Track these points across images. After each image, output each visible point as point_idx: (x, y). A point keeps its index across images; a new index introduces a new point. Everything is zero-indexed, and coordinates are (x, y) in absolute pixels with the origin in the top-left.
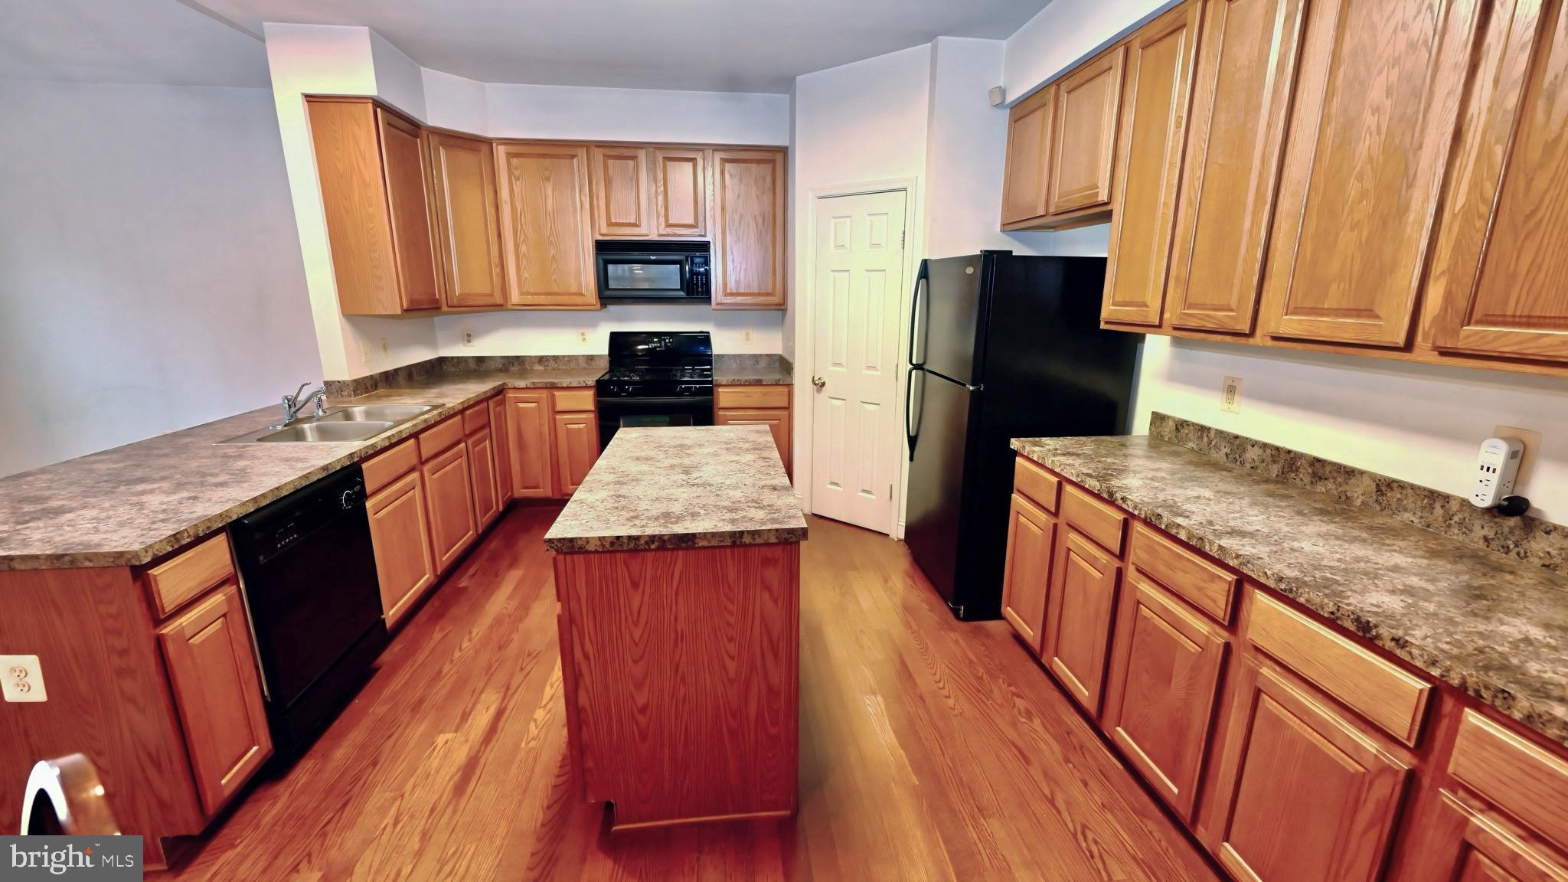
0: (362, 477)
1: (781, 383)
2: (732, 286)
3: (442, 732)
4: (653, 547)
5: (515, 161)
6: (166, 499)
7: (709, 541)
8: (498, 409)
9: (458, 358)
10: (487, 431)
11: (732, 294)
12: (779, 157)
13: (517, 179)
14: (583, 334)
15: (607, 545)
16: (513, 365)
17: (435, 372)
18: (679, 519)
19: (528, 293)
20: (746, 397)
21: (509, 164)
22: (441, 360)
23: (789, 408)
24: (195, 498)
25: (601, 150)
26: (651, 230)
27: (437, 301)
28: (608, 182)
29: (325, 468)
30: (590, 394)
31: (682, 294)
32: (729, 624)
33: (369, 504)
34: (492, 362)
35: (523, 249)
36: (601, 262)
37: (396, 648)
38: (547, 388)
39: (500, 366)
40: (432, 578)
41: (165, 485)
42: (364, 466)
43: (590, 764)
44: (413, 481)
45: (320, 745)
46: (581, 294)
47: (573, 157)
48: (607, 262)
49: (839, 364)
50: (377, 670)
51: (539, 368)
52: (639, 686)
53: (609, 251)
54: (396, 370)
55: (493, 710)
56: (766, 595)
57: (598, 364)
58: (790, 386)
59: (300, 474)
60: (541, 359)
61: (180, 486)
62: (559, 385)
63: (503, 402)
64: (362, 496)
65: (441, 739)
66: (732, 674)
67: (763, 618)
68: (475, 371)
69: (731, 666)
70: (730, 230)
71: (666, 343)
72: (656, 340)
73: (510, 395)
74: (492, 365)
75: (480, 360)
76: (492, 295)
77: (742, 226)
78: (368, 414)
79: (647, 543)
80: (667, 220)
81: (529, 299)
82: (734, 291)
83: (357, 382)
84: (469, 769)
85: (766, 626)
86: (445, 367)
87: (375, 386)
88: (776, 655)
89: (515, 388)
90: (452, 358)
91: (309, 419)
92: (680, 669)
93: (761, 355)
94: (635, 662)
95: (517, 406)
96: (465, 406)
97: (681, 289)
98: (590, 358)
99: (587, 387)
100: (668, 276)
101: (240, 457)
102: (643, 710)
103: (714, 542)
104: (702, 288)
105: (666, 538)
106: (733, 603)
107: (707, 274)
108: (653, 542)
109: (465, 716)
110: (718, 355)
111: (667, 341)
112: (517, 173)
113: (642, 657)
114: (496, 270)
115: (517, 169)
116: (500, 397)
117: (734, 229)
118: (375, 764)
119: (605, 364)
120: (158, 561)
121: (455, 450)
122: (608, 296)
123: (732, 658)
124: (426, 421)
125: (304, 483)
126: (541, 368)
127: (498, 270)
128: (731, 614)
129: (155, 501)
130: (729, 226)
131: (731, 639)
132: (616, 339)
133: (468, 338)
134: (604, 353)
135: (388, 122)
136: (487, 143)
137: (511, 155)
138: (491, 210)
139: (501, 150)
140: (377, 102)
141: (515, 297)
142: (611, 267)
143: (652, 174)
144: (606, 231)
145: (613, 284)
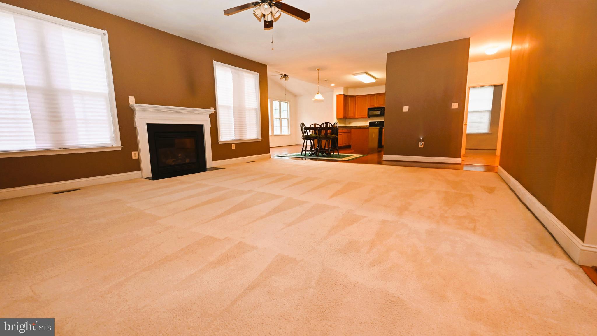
9: (348, 126)
13: (358, 101)
14: (366, 122)
22: (346, 126)
25: (370, 95)
26: (376, 106)
27: (346, 117)
28: (370, 99)
35: (358, 109)
46: (366, 116)
47: (366, 96)
48: (369, 111)
53: (370, 109)
60: (359, 126)
75: (351, 126)
76: (353, 117)
80: (379, 104)
81: (359, 117)
97: (380, 115)
100: (378, 112)
104: (383, 114)
107: (384, 112)
111: (377, 123)
114: (354, 113)
115: (358, 99)
122: (369, 116)
132: (370, 123)
133: (350, 123)
134: (369, 125)
135: (344, 96)
136: (355, 96)
137: (358, 97)
138: (354, 105)
139: (357, 97)
140: (343, 94)
141: (356, 117)
142: (370, 112)
143: (377, 97)
144: (369, 107)
145: (370, 114)
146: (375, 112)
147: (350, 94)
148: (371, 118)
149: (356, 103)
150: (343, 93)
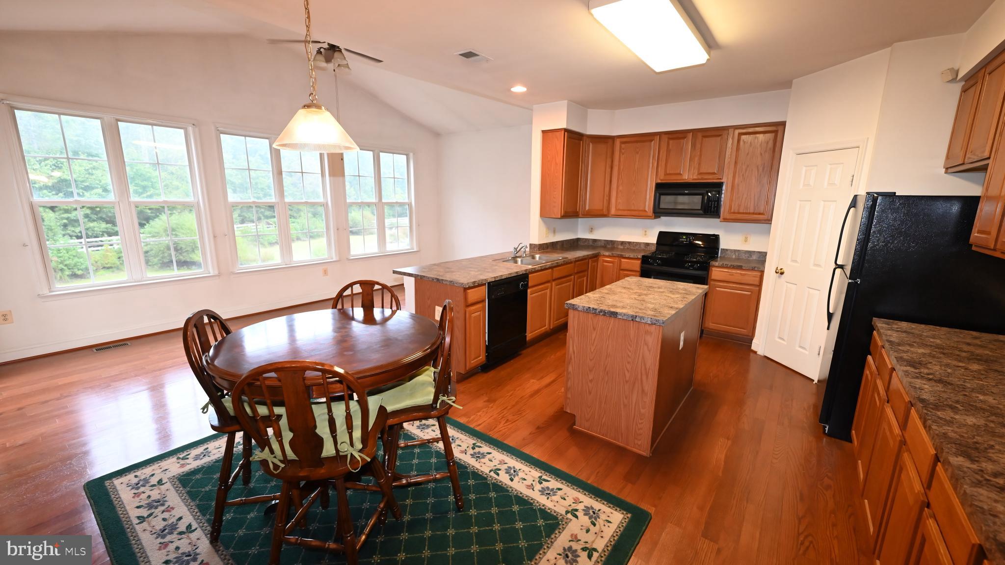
0: (528, 279)
1: (756, 269)
2: (735, 208)
3: (533, 379)
4: (601, 314)
5: (623, 146)
6: (475, 273)
7: (623, 317)
8: (593, 264)
9: (585, 239)
10: (586, 273)
11: (734, 213)
12: (780, 128)
13: (623, 154)
14: (646, 231)
15: (585, 309)
16: (609, 245)
17: (574, 244)
18: (617, 307)
19: (619, 210)
20: (730, 275)
21: (620, 147)
22: (578, 240)
23: (760, 285)
24: (481, 274)
25: (667, 136)
26: (688, 176)
27: (577, 212)
28: (668, 151)
29: (517, 272)
30: (639, 262)
31: (701, 212)
32: (628, 356)
33: (529, 291)
34: (599, 242)
35: (621, 188)
36: (658, 194)
37: (529, 350)
38: (618, 257)
39: (603, 245)
40: (548, 329)
41: (476, 270)
42: (530, 276)
43: (569, 396)
44: (548, 286)
45: (498, 368)
46: (645, 211)
47: (651, 141)
48: (661, 194)
49: (796, 261)
50: (520, 354)
51: (621, 247)
52: (591, 371)
53: (662, 188)
54: (557, 242)
55: (552, 379)
56: (646, 348)
57: (651, 247)
58: (762, 272)
59: (509, 273)
60: (623, 243)
61: (479, 271)
62: (624, 256)
63: (597, 261)
64: (526, 287)
65: (532, 381)
66: (627, 379)
67: (643, 357)
68: (591, 246)
69: (627, 375)
70: (739, 174)
71: (690, 239)
72: (685, 237)
73: (601, 259)
74: (599, 244)
75: (595, 241)
76: (602, 210)
77: (747, 172)
78: (540, 258)
79: (599, 312)
80: (699, 170)
81: (620, 213)
82: (736, 211)
83: (540, 245)
84: (537, 392)
85: (644, 361)
86: (579, 243)
87: (547, 248)
88: (647, 376)
89: (604, 255)
90: (583, 239)
91: (520, 257)
92: (607, 369)
93: (754, 252)
94: (591, 360)
95: (603, 265)
96: (577, 259)
97: (701, 209)
98: (647, 244)
99: (637, 259)
100: (695, 201)
101: (496, 265)
102: (591, 381)
103: (625, 318)
104: (714, 209)
105: (606, 312)
106: (631, 347)
107: (718, 200)
108: (601, 312)
109: (542, 378)
110: (724, 249)
111: (691, 238)
112: (623, 151)
113: (593, 359)
114: (606, 198)
115: (623, 149)
116: (595, 259)
117: (742, 174)
118: (511, 379)
119: (653, 248)
120: (470, 288)
121: (568, 278)
122: (659, 212)
123: (628, 371)
124: (557, 263)
125: (510, 276)
126: (622, 247)
127: (607, 198)
128: (630, 351)
129: (472, 273)
130: (739, 172)
131: (629, 363)
132: (662, 235)
133: (591, 230)
134: (656, 242)
135: (569, 138)
136: (612, 139)
137: (622, 143)
138: (608, 170)
139: (618, 142)
140: (566, 130)
141: (613, 211)
142: (663, 197)
143: (694, 146)
144: (662, 179)
145: (662, 206)
146: (681, 199)
147: (592, 129)
148: (664, 219)
149: (616, 163)
150: (564, 125)
